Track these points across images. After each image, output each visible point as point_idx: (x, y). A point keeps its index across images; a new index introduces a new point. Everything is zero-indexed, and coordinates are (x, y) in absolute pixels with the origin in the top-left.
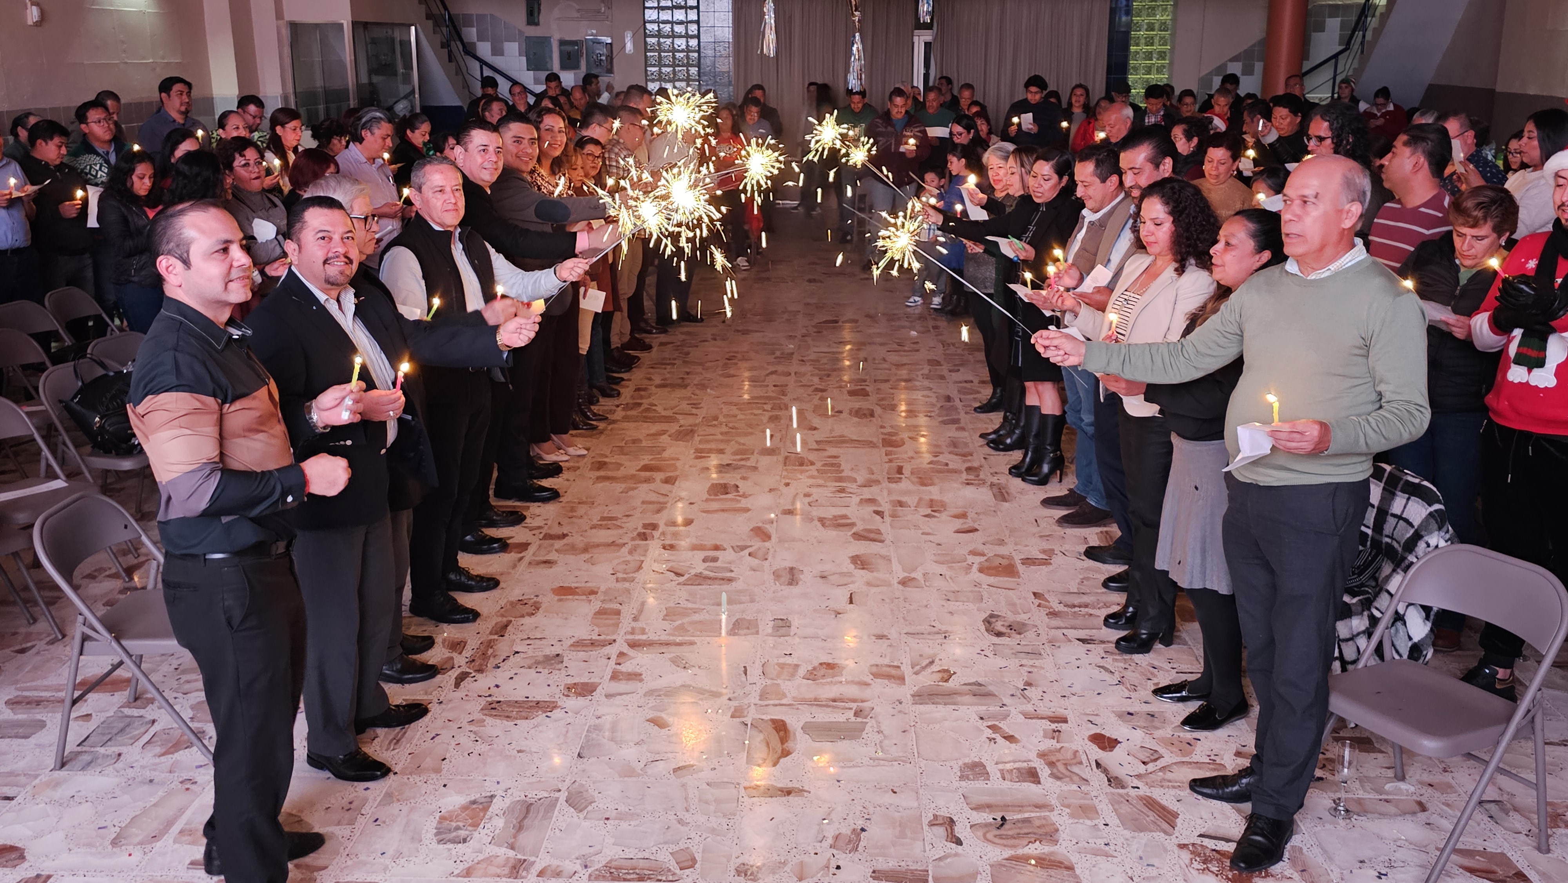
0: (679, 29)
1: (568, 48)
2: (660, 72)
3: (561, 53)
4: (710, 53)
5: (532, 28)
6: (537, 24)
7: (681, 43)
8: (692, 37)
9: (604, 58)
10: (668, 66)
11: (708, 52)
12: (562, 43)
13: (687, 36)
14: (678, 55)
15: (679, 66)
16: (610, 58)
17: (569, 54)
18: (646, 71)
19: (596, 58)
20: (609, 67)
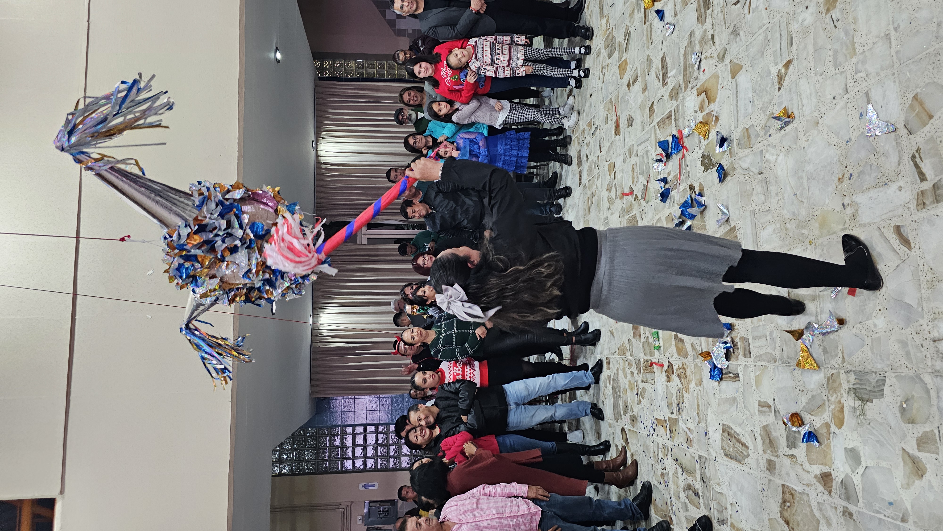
0: (360, 440)
2: (393, 456)
4: (376, 415)
7: (371, 439)
8: (365, 430)
9: (382, 509)
10: (388, 449)
11: (375, 417)
13: (365, 433)
14: (380, 441)
15: (388, 440)
16: (382, 502)
18: (393, 470)
19: (381, 516)
20: (389, 504)
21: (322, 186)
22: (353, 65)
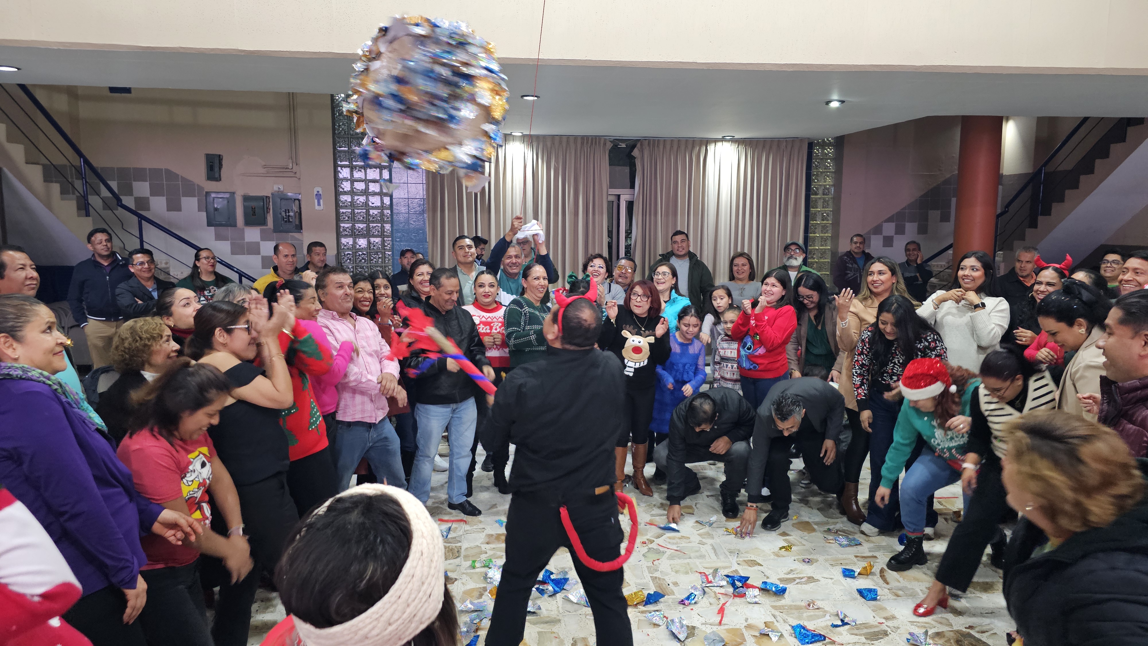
0: (374, 187)
1: (253, 204)
2: (354, 228)
3: (245, 208)
4: (403, 210)
5: (214, 183)
6: (219, 179)
7: (375, 201)
8: (386, 195)
9: (291, 214)
10: (362, 222)
11: (401, 209)
12: (246, 198)
13: (381, 194)
14: (372, 212)
15: (373, 222)
16: (300, 214)
17: (253, 209)
18: (338, 227)
19: (283, 214)
20: (297, 223)
21: (679, 147)
22: (827, 183)
